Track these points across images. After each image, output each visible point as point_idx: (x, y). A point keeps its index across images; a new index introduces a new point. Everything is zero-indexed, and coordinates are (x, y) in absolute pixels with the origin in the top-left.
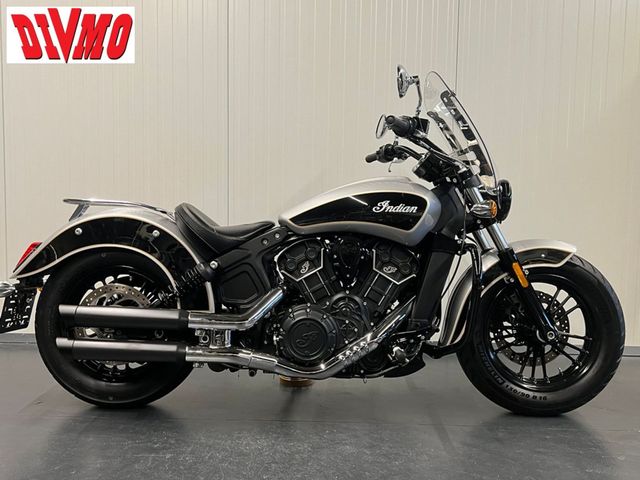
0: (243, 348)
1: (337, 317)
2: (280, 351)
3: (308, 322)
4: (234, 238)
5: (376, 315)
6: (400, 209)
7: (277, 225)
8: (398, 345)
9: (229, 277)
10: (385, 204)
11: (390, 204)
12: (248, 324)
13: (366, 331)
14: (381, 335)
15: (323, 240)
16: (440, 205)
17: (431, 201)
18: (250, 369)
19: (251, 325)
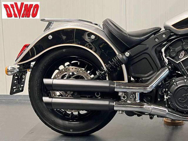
3: (186, 88)
4: (138, 38)
12: (149, 89)
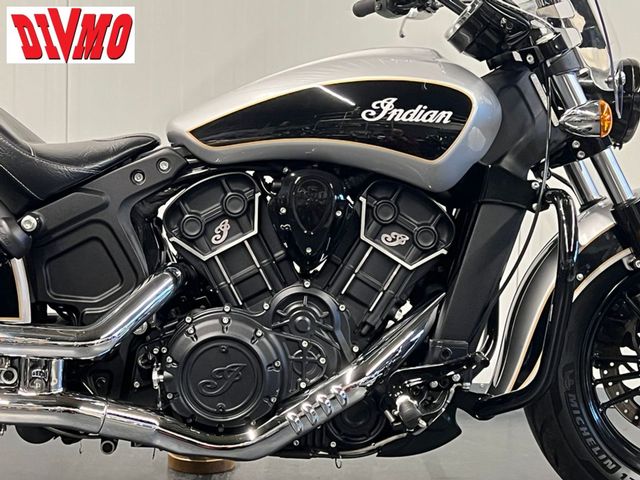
0: (88, 395)
1: (285, 334)
2: (166, 401)
3: (224, 345)
4: (73, 169)
5: (364, 330)
6: (418, 115)
7: (165, 143)
8: (406, 390)
9: (62, 249)
10: (387, 105)
11: (397, 105)
12: (100, 347)
13: (343, 362)
14: (374, 370)
15: (259, 177)
16: (499, 110)
17: (481, 100)
18: (103, 438)
19: (107, 348)
